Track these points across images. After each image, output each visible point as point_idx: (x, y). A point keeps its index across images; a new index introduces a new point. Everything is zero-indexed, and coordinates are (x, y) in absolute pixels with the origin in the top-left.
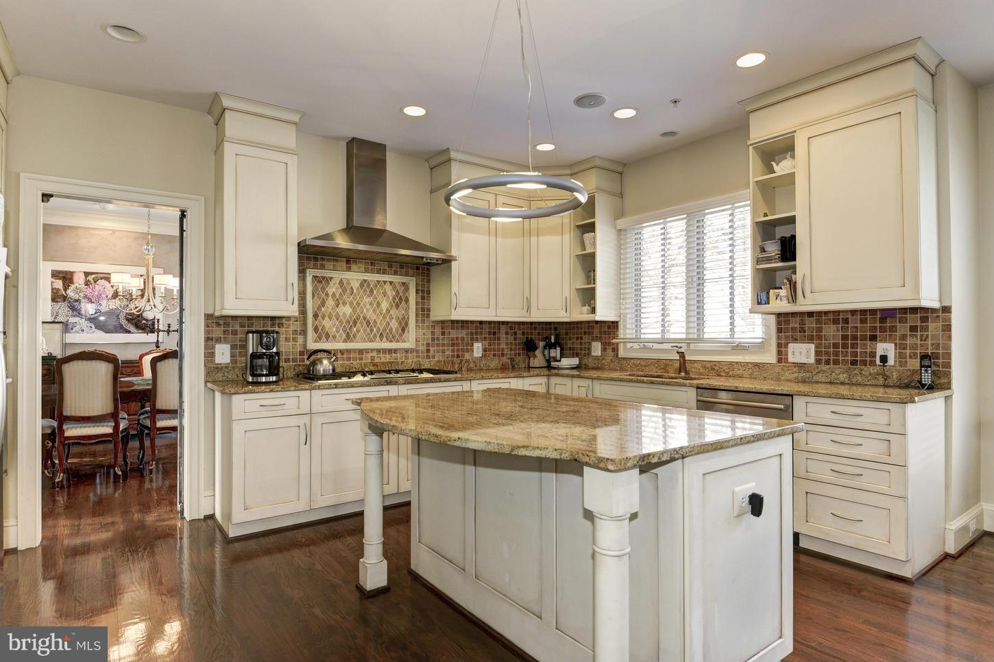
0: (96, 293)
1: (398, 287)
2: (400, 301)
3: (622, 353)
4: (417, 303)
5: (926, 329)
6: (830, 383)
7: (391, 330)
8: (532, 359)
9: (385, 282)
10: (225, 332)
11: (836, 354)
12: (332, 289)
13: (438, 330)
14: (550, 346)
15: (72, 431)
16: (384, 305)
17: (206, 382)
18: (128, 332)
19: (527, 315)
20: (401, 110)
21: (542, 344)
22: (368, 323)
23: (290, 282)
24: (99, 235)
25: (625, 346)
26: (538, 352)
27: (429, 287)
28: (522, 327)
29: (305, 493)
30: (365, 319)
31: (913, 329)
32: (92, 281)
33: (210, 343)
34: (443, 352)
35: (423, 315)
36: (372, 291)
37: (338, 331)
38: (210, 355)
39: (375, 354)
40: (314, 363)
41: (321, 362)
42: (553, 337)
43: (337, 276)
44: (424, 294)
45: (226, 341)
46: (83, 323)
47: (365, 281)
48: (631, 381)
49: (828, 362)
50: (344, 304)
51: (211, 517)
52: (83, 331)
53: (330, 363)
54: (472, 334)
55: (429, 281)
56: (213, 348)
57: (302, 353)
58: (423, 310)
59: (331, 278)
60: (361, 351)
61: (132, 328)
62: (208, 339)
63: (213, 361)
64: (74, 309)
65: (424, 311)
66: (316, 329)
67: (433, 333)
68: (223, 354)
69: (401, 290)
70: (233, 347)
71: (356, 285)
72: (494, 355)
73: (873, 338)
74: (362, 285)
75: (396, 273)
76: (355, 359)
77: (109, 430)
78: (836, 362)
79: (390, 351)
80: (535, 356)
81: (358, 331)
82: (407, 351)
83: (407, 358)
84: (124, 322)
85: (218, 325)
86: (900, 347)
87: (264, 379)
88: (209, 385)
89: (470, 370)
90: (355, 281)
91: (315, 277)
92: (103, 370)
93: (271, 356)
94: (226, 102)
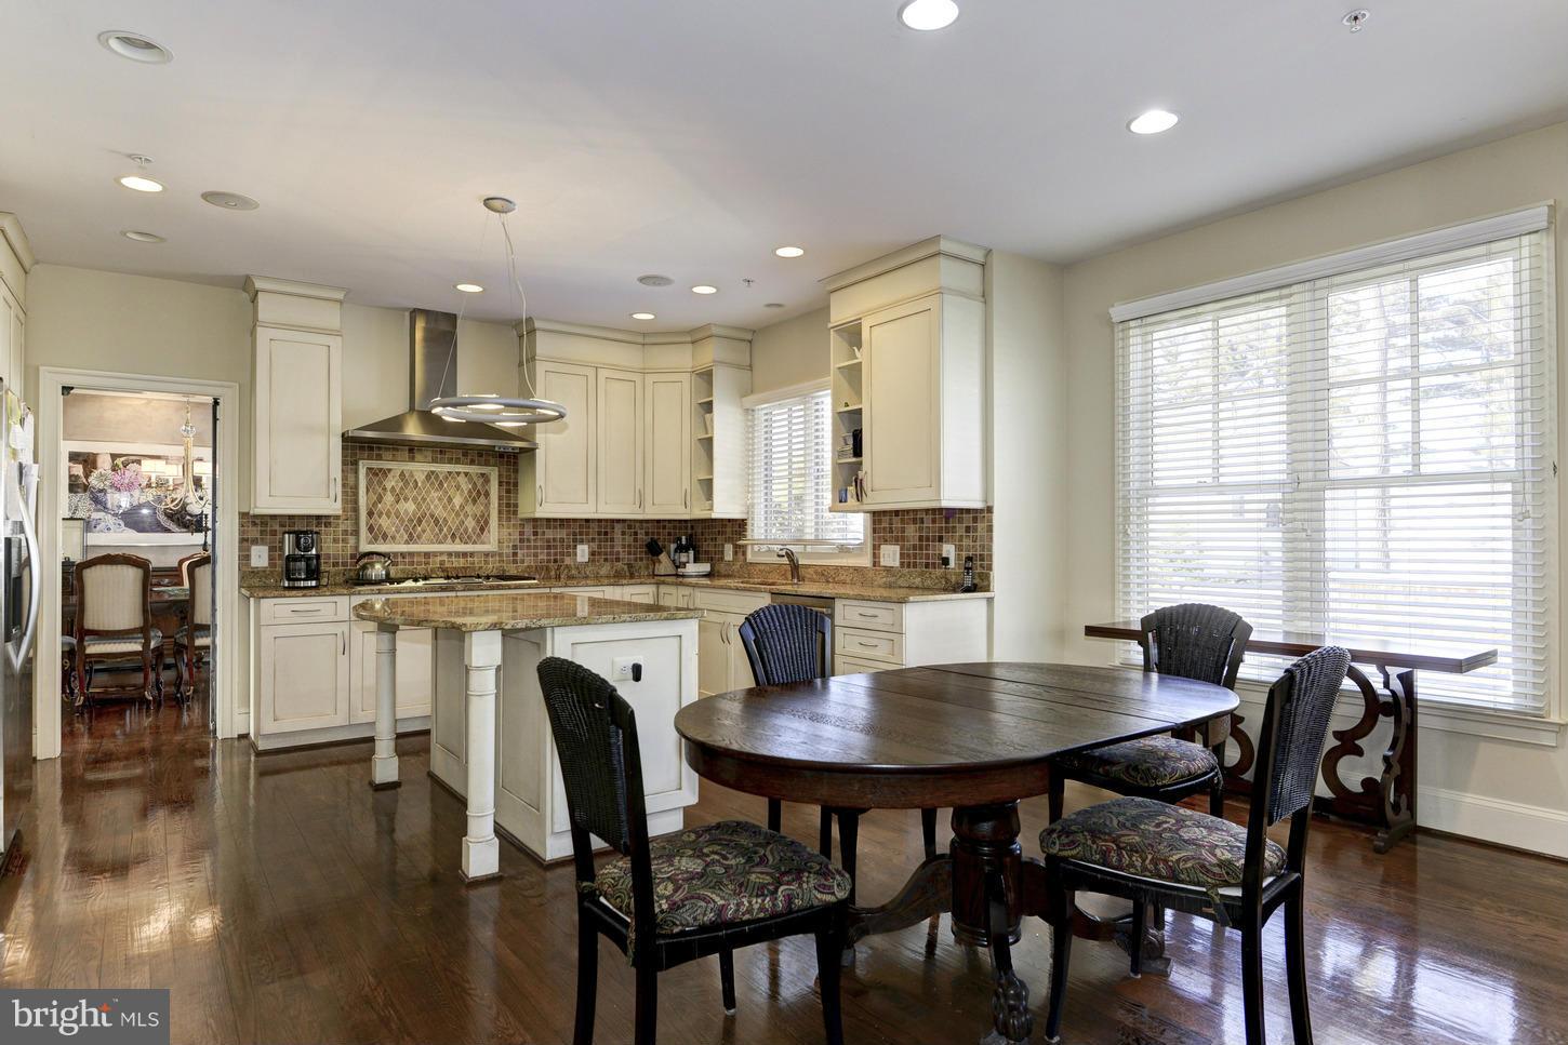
0: (127, 481)
1: (475, 479)
2: (478, 494)
3: (750, 557)
4: (500, 498)
5: (975, 530)
6: (909, 587)
7: (466, 530)
8: (657, 565)
9: (458, 474)
10: (262, 532)
11: (915, 556)
12: (390, 483)
13: (528, 529)
14: (681, 549)
15: (94, 648)
16: (457, 501)
17: (240, 587)
18: (168, 531)
19: (640, 511)
20: (455, 287)
21: (673, 546)
22: (437, 522)
23: (332, 477)
24: (130, 405)
25: (752, 549)
26: (663, 557)
27: (516, 478)
28: (644, 525)
29: (343, 706)
30: (432, 516)
31: (968, 529)
32: (121, 466)
33: (245, 544)
34: (536, 555)
35: (508, 512)
36: (441, 484)
37: (398, 531)
38: (245, 557)
39: (445, 558)
40: (364, 568)
41: (373, 567)
42: (684, 538)
43: (397, 467)
44: (510, 487)
45: (263, 543)
46: (110, 520)
47: (433, 472)
48: (745, 589)
49: (909, 566)
50: (406, 499)
51: (244, 737)
52: (109, 529)
53: (384, 568)
54: (575, 534)
55: (516, 471)
56: (249, 550)
57: (353, 556)
58: (508, 505)
59: (390, 470)
60: (427, 555)
61: (172, 526)
62: (242, 540)
63: (248, 565)
64: (98, 501)
65: (509, 508)
66: (371, 529)
67: (522, 533)
68: (260, 557)
69: (480, 482)
70: (271, 549)
71: (420, 478)
72: (606, 560)
73: (941, 539)
74: (428, 477)
75: (472, 462)
76: (419, 563)
77: (138, 648)
78: (915, 566)
79: (465, 554)
80: (660, 562)
81: (424, 531)
82: (487, 555)
83: (486, 562)
84: (162, 518)
85: (255, 524)
86: (959, 548)
87: (302, 584)
88: (243, 591)
89: (571, 577)
90: (420, 474)
91: (369, 469)
92: (131, 575)
93: (308, 559)
94: (259, 284)
